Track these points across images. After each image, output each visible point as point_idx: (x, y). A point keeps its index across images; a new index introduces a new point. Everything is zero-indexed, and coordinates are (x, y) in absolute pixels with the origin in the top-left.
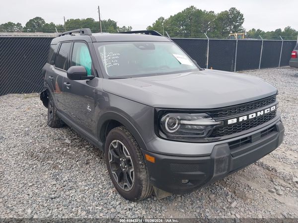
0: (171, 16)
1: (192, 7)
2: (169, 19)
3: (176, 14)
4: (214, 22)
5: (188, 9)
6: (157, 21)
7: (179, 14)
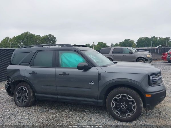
0: (14, 37)
1: (27, 32)
2: (13, 38)
3: (18, 35)
4: (41, 40)
5: (24, 33)
6: (4, 39)
7: (20, 35)
